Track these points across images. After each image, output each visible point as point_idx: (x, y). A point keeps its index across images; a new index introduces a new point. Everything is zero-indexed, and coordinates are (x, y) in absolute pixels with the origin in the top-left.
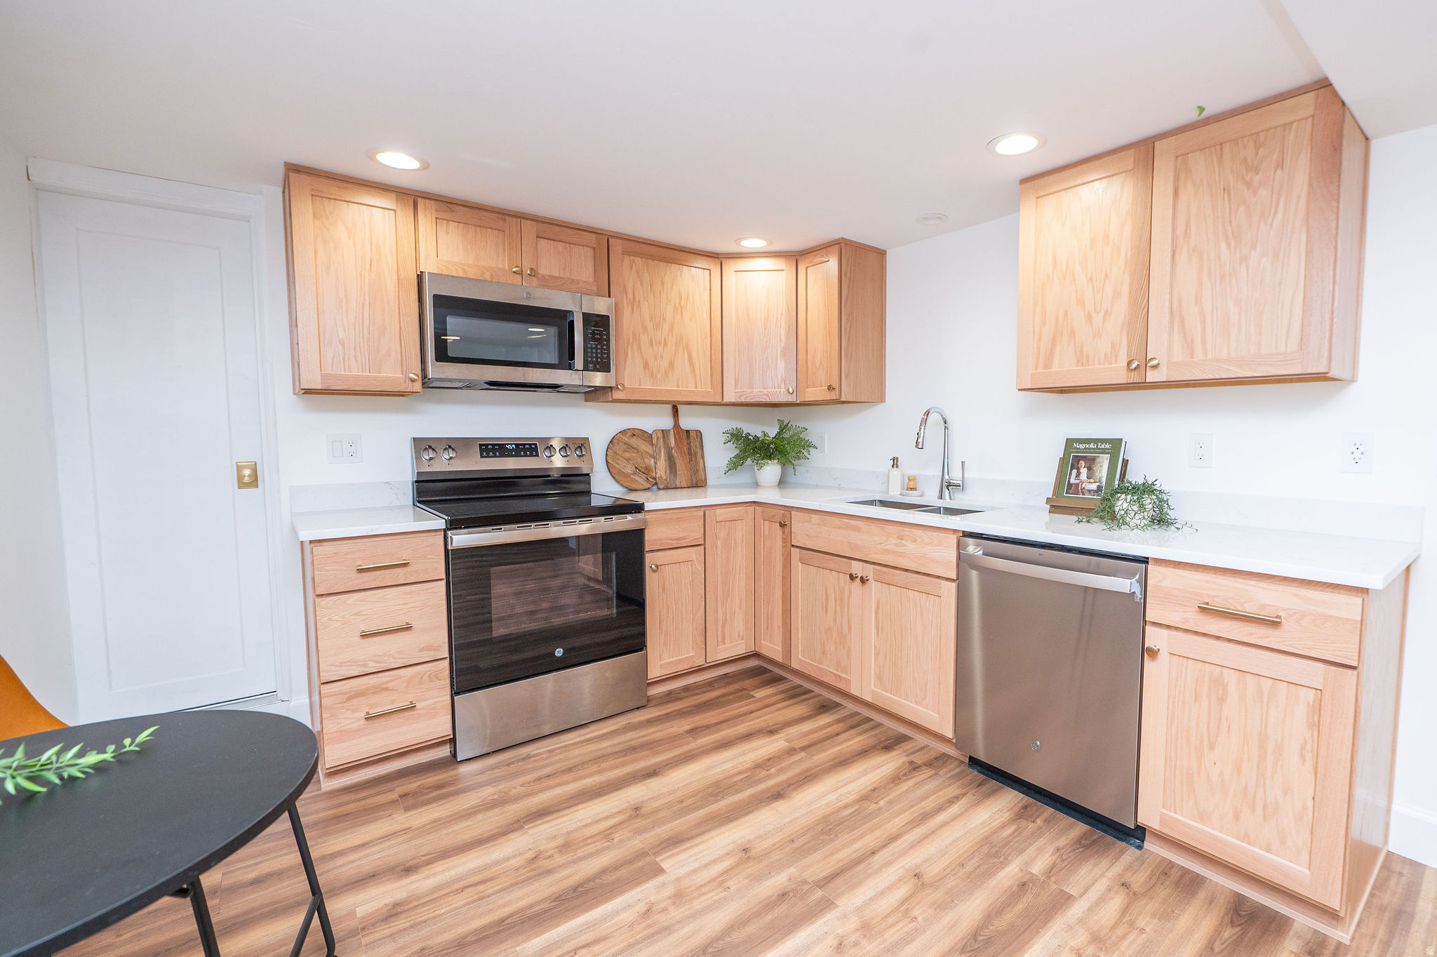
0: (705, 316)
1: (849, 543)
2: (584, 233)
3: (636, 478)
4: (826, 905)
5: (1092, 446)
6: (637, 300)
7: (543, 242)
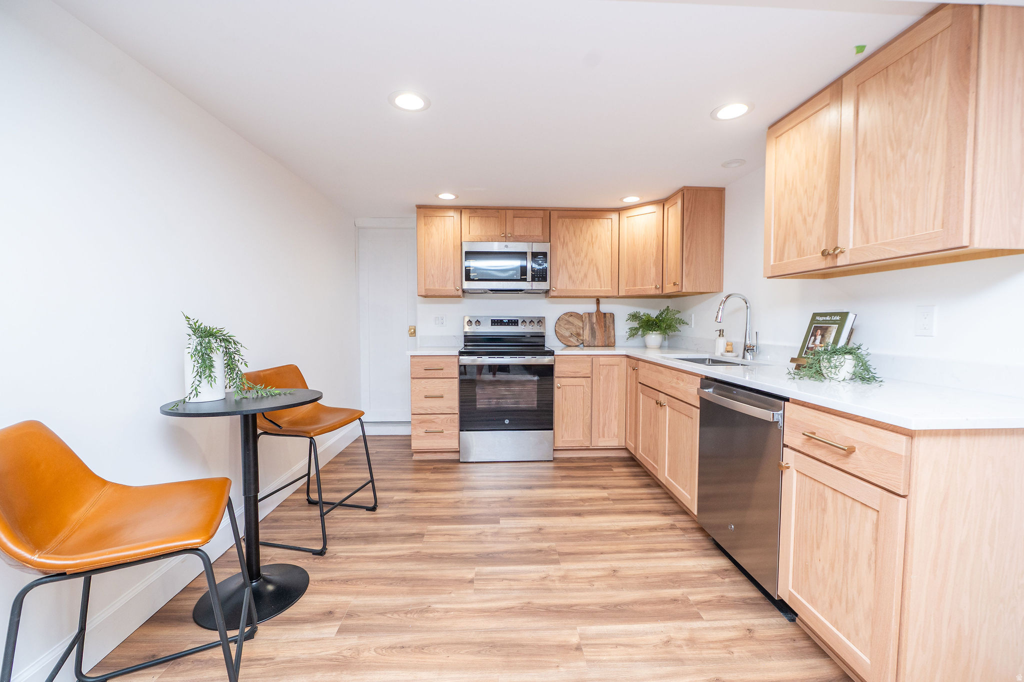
0: (608, 246)
1: (659, 381)
2: (536, 211)
3: (571, 339)
4: (557, 562)
5: (828, 318)
6: (566, 242)
7: (517, 219)
